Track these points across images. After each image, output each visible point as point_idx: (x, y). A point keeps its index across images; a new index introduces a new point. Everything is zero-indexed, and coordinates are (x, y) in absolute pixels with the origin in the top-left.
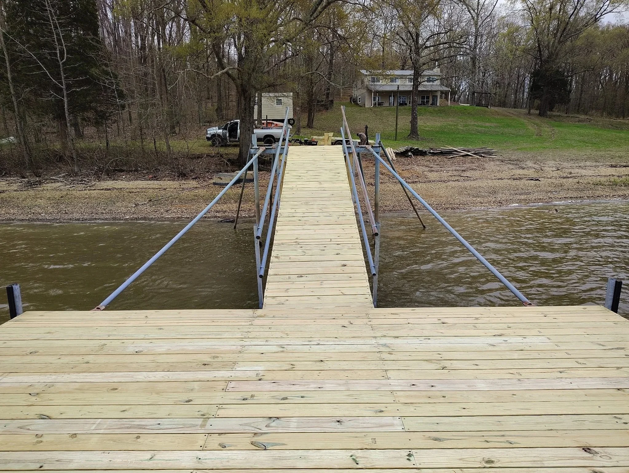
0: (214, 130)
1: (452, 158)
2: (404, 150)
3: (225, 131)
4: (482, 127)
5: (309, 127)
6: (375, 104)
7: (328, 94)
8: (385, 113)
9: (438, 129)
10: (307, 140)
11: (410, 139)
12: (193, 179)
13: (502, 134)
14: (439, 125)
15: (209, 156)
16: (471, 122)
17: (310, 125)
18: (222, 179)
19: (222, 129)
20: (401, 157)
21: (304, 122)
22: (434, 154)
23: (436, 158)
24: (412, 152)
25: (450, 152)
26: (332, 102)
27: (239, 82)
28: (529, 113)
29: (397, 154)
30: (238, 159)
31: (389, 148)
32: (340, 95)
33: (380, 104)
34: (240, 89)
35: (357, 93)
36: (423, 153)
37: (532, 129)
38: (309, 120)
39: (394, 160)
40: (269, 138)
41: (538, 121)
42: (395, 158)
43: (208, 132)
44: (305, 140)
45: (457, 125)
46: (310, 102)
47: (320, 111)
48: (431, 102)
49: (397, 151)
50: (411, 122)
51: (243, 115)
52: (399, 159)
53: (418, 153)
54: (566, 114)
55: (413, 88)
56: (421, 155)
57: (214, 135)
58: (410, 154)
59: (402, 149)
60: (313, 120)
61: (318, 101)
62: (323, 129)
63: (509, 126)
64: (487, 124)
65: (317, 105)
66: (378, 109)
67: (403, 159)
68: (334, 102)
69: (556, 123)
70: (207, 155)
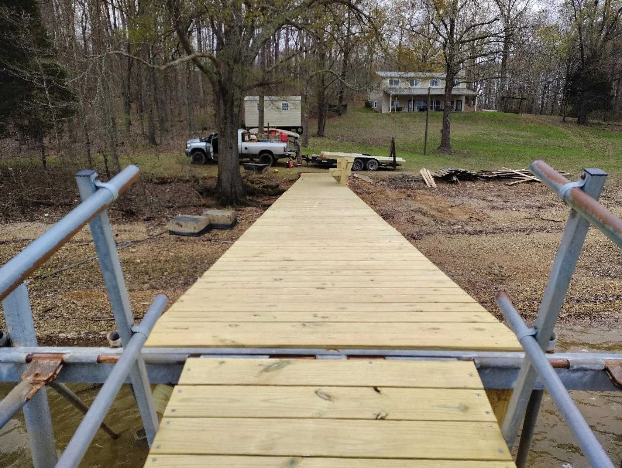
0: (197, 143)
1: (513, 185)
2: (447, 174)
3: (209, 145)
4: (517, 136)
5: (320, 136)
6: (393, 110)
7: (341, 98)
8: (406, 119)
9: (469, 139)
10: (316, 157)
11: (441, 152)
12: (145, 220)
13: (545, 145)
14: (469, 134)
15: (181, 180)
16: (504, 130)
17: (320, 134)
18: (181, 226)
19: (205, 141)
20: (442, 183)
21: (314, 129)
22: (488, 179)
23: (491, 184)
24: (457, 176)
25: (510, 177)
26: (345, 106)
27: (215, 77)
28: (564, 120)
29: (436, 179)
30: (216, 188)
31: (425, 169)
32: (353, 99)
33: (399, 109)
34: (217, 88)
35: (373, 96)
36: (471, 178)
37: (577, 140)
38: (319, 127)
39: (434, 188)
40: (266, 154)
41: (578, 129)
42: (434, 185)
43: (188, 145)
44: (313, 157)
45: (489, 134)
46: (321, 106)
47: (331, 116)
48: (455, 108)
49: (437, 175)
50: (442, 131)
51: (222, 126)
52: (441, 186)
53: (465, 177)
54: (605, 121)
55: (446, 91)
56: (469, 180)
57: (195, 150)
58: (455, 178)
59: (444, 172)
60: (324, 128)
61: (330, 106)
62: (335, 137)
63: (548, 136)
64: (523, 133)
65: (329, 110)
66: (397, 115)
67: (445, 186)
68: (348, 107)
69: (601, 133)
70: (178, 179)
